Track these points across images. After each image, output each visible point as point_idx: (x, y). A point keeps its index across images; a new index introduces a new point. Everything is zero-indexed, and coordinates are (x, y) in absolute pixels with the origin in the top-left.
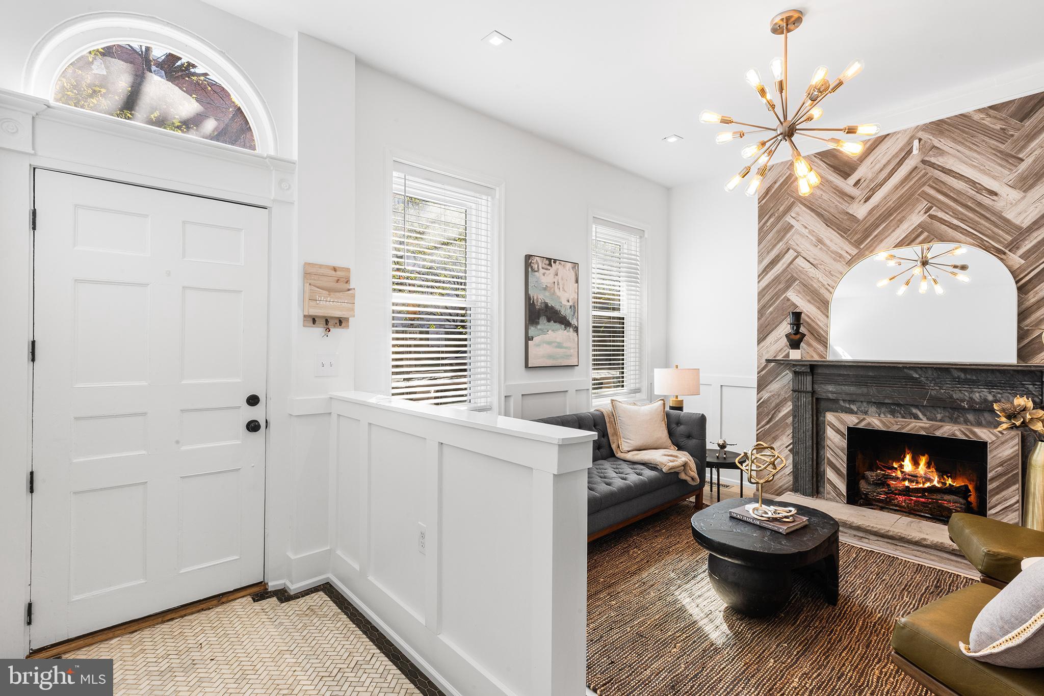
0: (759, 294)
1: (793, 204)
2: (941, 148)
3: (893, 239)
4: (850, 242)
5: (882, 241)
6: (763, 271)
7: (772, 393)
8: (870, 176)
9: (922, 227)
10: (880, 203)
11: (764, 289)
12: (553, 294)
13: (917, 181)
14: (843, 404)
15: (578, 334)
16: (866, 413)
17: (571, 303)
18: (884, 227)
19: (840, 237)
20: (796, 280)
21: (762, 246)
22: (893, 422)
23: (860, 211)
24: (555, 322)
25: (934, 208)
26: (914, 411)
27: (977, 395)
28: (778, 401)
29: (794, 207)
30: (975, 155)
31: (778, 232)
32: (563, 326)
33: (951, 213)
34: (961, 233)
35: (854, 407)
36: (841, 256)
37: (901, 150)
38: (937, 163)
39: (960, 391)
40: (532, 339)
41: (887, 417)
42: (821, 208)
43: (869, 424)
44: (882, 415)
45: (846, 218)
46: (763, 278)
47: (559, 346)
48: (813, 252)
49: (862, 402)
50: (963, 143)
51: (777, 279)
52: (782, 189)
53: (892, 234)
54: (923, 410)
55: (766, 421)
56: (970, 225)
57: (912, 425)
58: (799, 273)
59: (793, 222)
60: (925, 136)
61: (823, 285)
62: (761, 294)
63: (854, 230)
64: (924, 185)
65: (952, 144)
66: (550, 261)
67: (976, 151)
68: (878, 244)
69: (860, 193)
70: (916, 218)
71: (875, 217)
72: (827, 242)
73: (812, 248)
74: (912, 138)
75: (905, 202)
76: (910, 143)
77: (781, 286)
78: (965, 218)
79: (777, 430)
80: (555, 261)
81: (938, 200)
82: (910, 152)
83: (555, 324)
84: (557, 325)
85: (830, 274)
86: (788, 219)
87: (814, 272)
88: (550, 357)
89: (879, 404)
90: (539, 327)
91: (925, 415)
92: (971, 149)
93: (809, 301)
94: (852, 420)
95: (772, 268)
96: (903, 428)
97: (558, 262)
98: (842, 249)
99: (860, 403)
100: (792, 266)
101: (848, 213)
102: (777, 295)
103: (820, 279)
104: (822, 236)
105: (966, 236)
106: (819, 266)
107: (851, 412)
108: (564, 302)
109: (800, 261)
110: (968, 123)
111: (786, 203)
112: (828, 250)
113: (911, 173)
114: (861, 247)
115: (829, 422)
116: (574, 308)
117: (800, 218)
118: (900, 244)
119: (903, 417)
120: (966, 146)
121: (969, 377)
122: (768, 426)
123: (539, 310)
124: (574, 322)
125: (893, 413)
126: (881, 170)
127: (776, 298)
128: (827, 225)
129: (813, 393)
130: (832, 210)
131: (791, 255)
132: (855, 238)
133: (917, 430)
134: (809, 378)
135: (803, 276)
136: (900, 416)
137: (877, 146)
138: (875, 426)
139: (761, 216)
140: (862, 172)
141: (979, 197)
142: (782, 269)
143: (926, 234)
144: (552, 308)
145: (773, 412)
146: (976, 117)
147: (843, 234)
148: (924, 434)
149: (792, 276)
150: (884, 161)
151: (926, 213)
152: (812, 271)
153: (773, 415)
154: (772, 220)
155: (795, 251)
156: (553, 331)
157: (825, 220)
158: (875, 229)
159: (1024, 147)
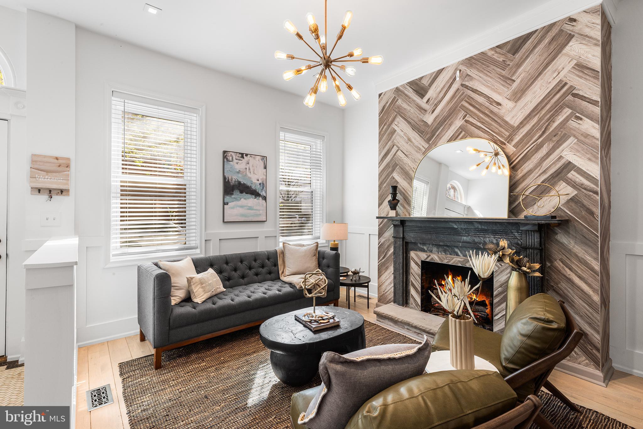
0: (379, 174)
1: (396, 115)
2: (471, 75)
3: (447, 137)
4: (424, 140)
5: (440, 138)
6: (381, 160)
7: (386, 239)
8: (434, 96)
9: (462, 128)
10: (440, 113)
11: (381, 172)
12: (245, 176)
13: (459, 98)
14: (420, 246)
15: (266, 202)
16: (431, 251)
17: (260, 182)
18: (442, 129)
19: (419, 136)
20: (397, 165)
21: (380, 144)
22: (444, 257)
23: (430, 119)
24: (246, 193)
25: (468, 115)
26: (456, 250)
27: (488, 239)
28: (388, 244)
29: (396, 118)
30: (489, 79)
31: (389, 134)
32: (253, 196)
33: (476, 119)
34: (482, 131)
35: (425, 248)
36: (420, 149)
37: (451, 78)
38: (469, 85)
39: (479, 236)
40: (227, 204)
41: (442, 254)
42: (410, 118)
43: (432, 259)
44: (440, 253)
45: (422, 124)
46: (381, 164)
47: (250, 208)
48: (406, 147)
49: (429, 244)
50: (482, 72)
51: (388, 165)
52: (390, 107)
53: (446, 134)
54: (461, 250)
55: (382, 256)
56: (487, 126)
57: (455, 259)
58: (399, 161)
59: (396, 128)
60: (463, 68)
61: (411, 168)
62: (380, 175)
63: (426, 131)
64: (462, 100)
65: (477, 73)
66: (242, 155)
67: (489, 76)
68: (439, 141)
69: (429, 107)
70: (458, 123)
71: (437, 123)
72: (413, 140)
73: (405, 144)
74: (456, 70)
75: (453, 112)
76: (455, 73)
77: (390, 169)
78: (484, 121)
79: (387, 264)
80: (247, 155)
81: (470, 110)
82: (455, 79)
83: (247, 195)
84: (249, 196)
85: (414, 161)
86: (393, 126)
87: (407, 160)
88: (242, 215)
89: (438, 246)
90: (233, 196)
91: (461, 253)
92: (487, 75)
93: (404, 179)
94: (423, 256)
95: (386, 158)
96: (449, 262)
97: (249, 156)
98: (421, 144)
99: (428, 245)
100: (395, 156)
101: (423, 121)
102: (388, 175)
103: (410, 164)
104: (411, 137)
105: (485, 134)
106: (409, 156)
107: (423, 250)
108: (254, 181)
109: (399, 153)
110: (485, 58)
111: (393, 115)
112: (414, 145)
113: (456, 93)
114: (430, 143)
115: (412, 257)
116: (263, 185)
117: (399, 125)
118: (450, 140)
119: (451, 254)
120: (485, 73)
121: (483, 227)
122: (383, 260)
123: (233, 186)
124: (263, 193)
125: (445, 251)
126: (440, 92)
127: (388, 177)
128: (413, 129)
129: (403, 238)
130: (415, 119)
131: (395, 148)
132: (427, 137)
133: (457, 263)
134: (401, 229)
135: (401, 163)
136: (449, 253)
137: (438, 76)
138: (435, 260)
139: (380, 125)
140: (431, 93)
141: (491, 107)
142: (390, 158)
143: (463, 133)
144: (244, 184)
145: (386, 251)
146: (490, 53)
147: (421, 134)
148: (461, 265)
149: (396, 163)
150: (442, 86)
151: (463, 119)
152: (405, 159)
153: (386, 253)
154: (385, 127)
155: (397, 147)
156: (245, 199)
157: (412, 126)
158: (437, 131)
159: (515, 72)
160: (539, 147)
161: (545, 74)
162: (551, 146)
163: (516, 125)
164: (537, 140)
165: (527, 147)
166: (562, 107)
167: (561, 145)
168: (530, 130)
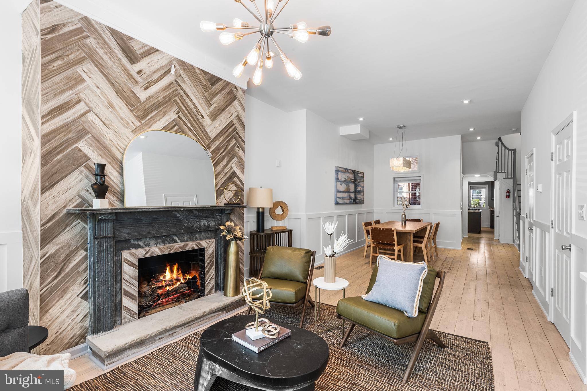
0: (44, 137)
2: (183, 78)
3: (160, 124)
4: (135, 115)
5: (155, 122)
6: (49, 113)
7: (61, 245)
8: (148, 72)
9: (175, 122)
10: (154, 95)
13: (173, 91)
14: (133, 242)
18: (156, 113)
19: (127, 108)
20: (87, 133)
22: (166, 248)
23: (143, 95)
25: (181, 113)
27: (202, 223)
29: (86, 61)
31: (68, 78)
33: (187, 119)
34: (192, 133)
35: (141, 243)
36: (128, 124)
37: (165, 66)
38: (182, 86)
39: (196, 222)
41: (161, 245)
42: (111, 76)
43: (152, 253)
44: (158, 245)
45: (131, 94)
48: (105, 113)
50: (192, 82)
51: (65, 127)
52: (72, 37)
53: (161, 120)
55: (53, 276)
56: (195, 130)
57: (175, 247)
58: (91, 127)
59: (84, 76)
60: (177, 66)
61: (114, 144)
62: (46, 138)
63: (137, 107)
64: (176, 96)
65: (188, 80)
67: (197, 90)
68: (153, 124)
69: (141, 81)
70: (172, 115)
71: (151, 104)
72: (117, 108)
74: (171, 62)
75: (167, 102)
77: (71, 135)
78: (193, 125)
79: (66, 282)
81: (183, 109)
82: (169, 70)
85: (119, 136)
87: (106, 130)
89: (156, 237)
92: (195, 88)
93: (101, 156)
94: (141, 253)
96: (171, 250)
98: (129, 119)
99: (145, 239)
100: (83, 118)
101: (133, 91)
102: (67, 144)
103: (111, 138)
104: (113, 102)
106: (109, 126)
107: (139, 247)
109: (91, 116)
110: (194, 72)
111: (77, 53)
112: (118, 115)
113: (170, 84)
114: (143, 122)
115: (125, 259)
117: (92, 75)
118: (164, 129)
120: (193, 84)
121: (200, 214)
122: (55, 282)
125: (164, 242)
126: (154, 72)
127: (66, 146)
128: (117, 94)
129: (114, 237)
130: (121, 83)
132: (139, 113)
133: (178, 250)
134: (111, 225)
135: (95, 132)
136: (168, 243)
137: (151, 53)
138: (156, 253)
139: (45, 52)
140: (142, 65)
141: (198, 116)
142: (71, 118)
143: (177, 127)
146: (198, 72)
147: (129, 107)
148: (181, 251)
149: (84, 129)
150: (157, 68)
151: (177, 114)
152: (103, 129)
153: (62, 268)
155: (88, 105)
157: (115, 88)
158: (151, 112)
159: (211, 99)
160: (223, 158)
161: (226, 111)
162: (228, 159)
163: (212, 137)
164: (222, 153)
165: (217, 156)
166: (232, 137)
167: (232, 160)
168: (219, 145)
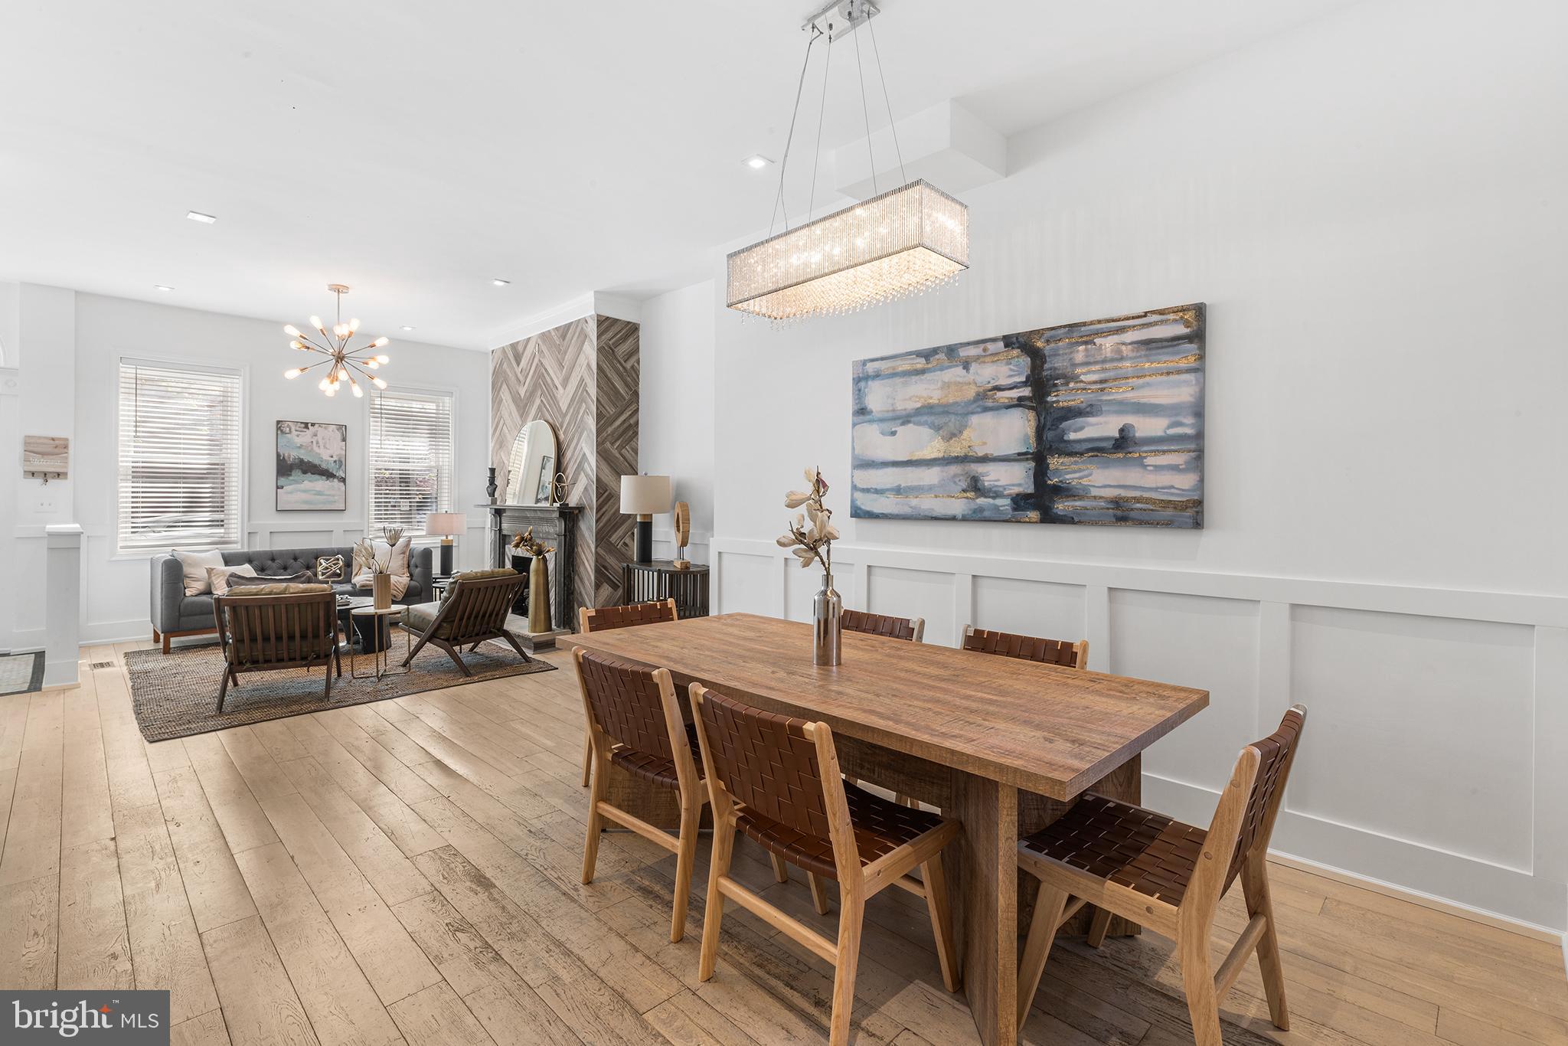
1: (503, 381)
2: (544, 352)
3: (532, 414)
4: (519, 416)
7: (493, 530)
8: (525, 366)
10: (528, 387)
11: (493, 449)
12: (310, 451)
13: (538, 375)
15: (345, 485)
17: (335, 458)
18: (529, 405)
19: (516, 411)
21: (493, 412)
23: (522, 392)
24: (312, 474)
29: (503, 384)
30: (553, 361)
31: (498, 402)
32: (324, 478)
35: (515, 541)
36: (516, 425)
37: (533, 350)
38: (543, 362)
40: (282, 487)
42: (511, 387)
45: (518, 396)
46: (493, 439)
47: (319, 493)
48: (508, 420)
51: (497, 441)
52: (499, 370)
53: (531, 411)
60: (540, 342)
62: (492, 452)
63: (520, 406)
64: (539, 379)
65: (547, 351)
66: (306, 425)
67: (553, 358)
68: (527, 417)
69: (522, 378)
71: (527, 397)
72: (512, 413)
73: (508, 417)
74: (537, 342)
75: (535, 388)
76: (536, 346)
77: (499, 446)
80: (313, 425)
81: (543, 389)
82: (535, 352)
83: (313, 476)
84: (317, 477)
86: (501, 393)
88: (306, 502)
90: (291, 478)
95: (496, 432)
97: (317, 426)
98: (517, 420)
100: (502, 431)
104: (511, 409)
106: (510, 431)
108: (326, 457)
109: (505, 427)
110: (551, 338)
111: (500, 381)
112: (513, 419)
113: (536, 368)
114: (522, 419)
116: (341, 463)
117: (504, 393)
118: (533, 419)
120: (551, 354)
123: (291, 464)
124: (340, 474)
126: (528, 364)
128: (512, 400)
130: (514, 389)
131: (502, 422)
132: (521, 413)
134: (499, 519)
137: (526, 346)
139: (492, 390)
140: (523, 363)
141: (553, 390)
144: (309, 462)
145: (494, 545)
146: (552, 334)
147: (517, 408)
150: (529, 357)
151: (539, 397)
154: (496, 393)
155: (503, 419)
156: (310, 481)
157: (512, 396)
159: (564, 358)
161: (576, 366)
166: (582, 402)
